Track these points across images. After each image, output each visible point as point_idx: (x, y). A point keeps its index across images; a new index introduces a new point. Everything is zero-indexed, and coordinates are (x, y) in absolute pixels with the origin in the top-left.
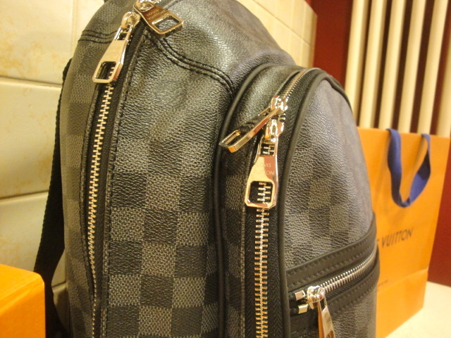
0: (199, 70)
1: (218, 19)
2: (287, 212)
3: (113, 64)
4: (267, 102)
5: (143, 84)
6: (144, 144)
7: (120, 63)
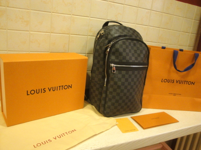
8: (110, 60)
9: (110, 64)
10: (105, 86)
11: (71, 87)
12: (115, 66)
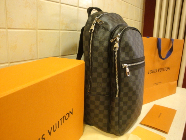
0: (106, 29)
1: (109, 19)
2: (120, 52)
3: (93, 29)
4: (117, 34)
5: (97, 33)
6: (98, 42)
7: (94, 29)
8: (121, 60)
9: (123, 65)
10: (117, 96)
11: (72, 113)
12: (129, 67)
